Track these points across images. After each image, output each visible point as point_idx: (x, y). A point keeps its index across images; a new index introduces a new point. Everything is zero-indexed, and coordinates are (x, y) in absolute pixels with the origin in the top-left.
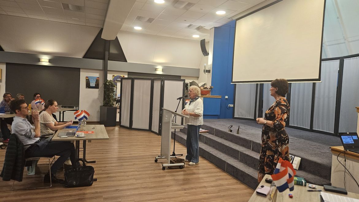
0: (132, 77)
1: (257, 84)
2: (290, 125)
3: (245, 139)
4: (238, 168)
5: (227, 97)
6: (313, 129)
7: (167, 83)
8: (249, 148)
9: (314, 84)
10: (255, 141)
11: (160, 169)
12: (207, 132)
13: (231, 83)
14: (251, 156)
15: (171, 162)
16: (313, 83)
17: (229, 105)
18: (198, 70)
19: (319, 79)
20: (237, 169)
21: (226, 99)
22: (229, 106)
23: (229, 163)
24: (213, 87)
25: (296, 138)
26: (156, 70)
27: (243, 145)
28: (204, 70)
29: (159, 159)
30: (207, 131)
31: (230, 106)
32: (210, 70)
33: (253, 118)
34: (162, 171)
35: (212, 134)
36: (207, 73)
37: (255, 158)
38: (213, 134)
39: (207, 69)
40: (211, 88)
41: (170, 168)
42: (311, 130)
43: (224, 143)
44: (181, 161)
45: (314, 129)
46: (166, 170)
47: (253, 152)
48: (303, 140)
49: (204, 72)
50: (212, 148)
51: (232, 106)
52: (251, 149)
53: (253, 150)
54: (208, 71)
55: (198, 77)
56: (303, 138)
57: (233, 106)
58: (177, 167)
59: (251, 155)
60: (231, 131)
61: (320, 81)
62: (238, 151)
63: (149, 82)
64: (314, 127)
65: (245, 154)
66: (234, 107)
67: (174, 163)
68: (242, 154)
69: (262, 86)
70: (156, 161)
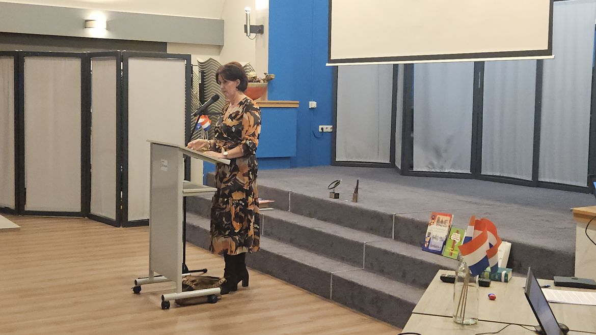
0: (18, 48)
1: (396, 66)
2: (483, 173)
3: (375, 212)
4: (364, 284)
5: (313, 104)
6: (539, 180)
7: (136, 66)
8: (386, 234)
9: (540, 63)
10: (401, 215)
11: (155, 309)
12: (269, 205)
13: (327, 65)
14: (394, 253)
15: (186, 287)
16: (538, 60)
17: (320, 127)
18: (220, 25)
19: (549, 52)
20: (360, 287)
21: (312, 109)
22: (320, 130)
23: (338, 275)
24: (273, 76)
25: (498, 204)
26: (85, 24)
27: (372, 230)
28: (246, 26)
29: (145, 283)
30: (268, 201)
31: (322, 129)
32: (262, 26)
33: (388, 162)
34: (162, 312)
35: (281, 209)
36: (253, 35)
37: (404, 257)
38: (285, 209)
39: (254, 23)
40: (268, 80)
41: (181, 303)
42: (536, 183)
43: (320, 230)
44: (211, 282)
45: (541, 179)
46: (172, 310)
47: (398, 243)
48: (516, 206)
49: (246, 31)
50: (287, 246)
51: (328, 128)
52: (391, 237)
53: (396, 238)
54: (259, 30)
55: (220, 47)
56: (516, 203)
57: (331, 130)
58: (199, 300)
59: (393, 251)
60: (337, 196)
61: (552, 55)
62: (361, 245)
63: (75, 65)
64: (542, 175)
65: (379, 249)
66: (334, 133)
67: (192, 289)
68: (371, 250)
69: (409, 69)
70: (137, 290)
